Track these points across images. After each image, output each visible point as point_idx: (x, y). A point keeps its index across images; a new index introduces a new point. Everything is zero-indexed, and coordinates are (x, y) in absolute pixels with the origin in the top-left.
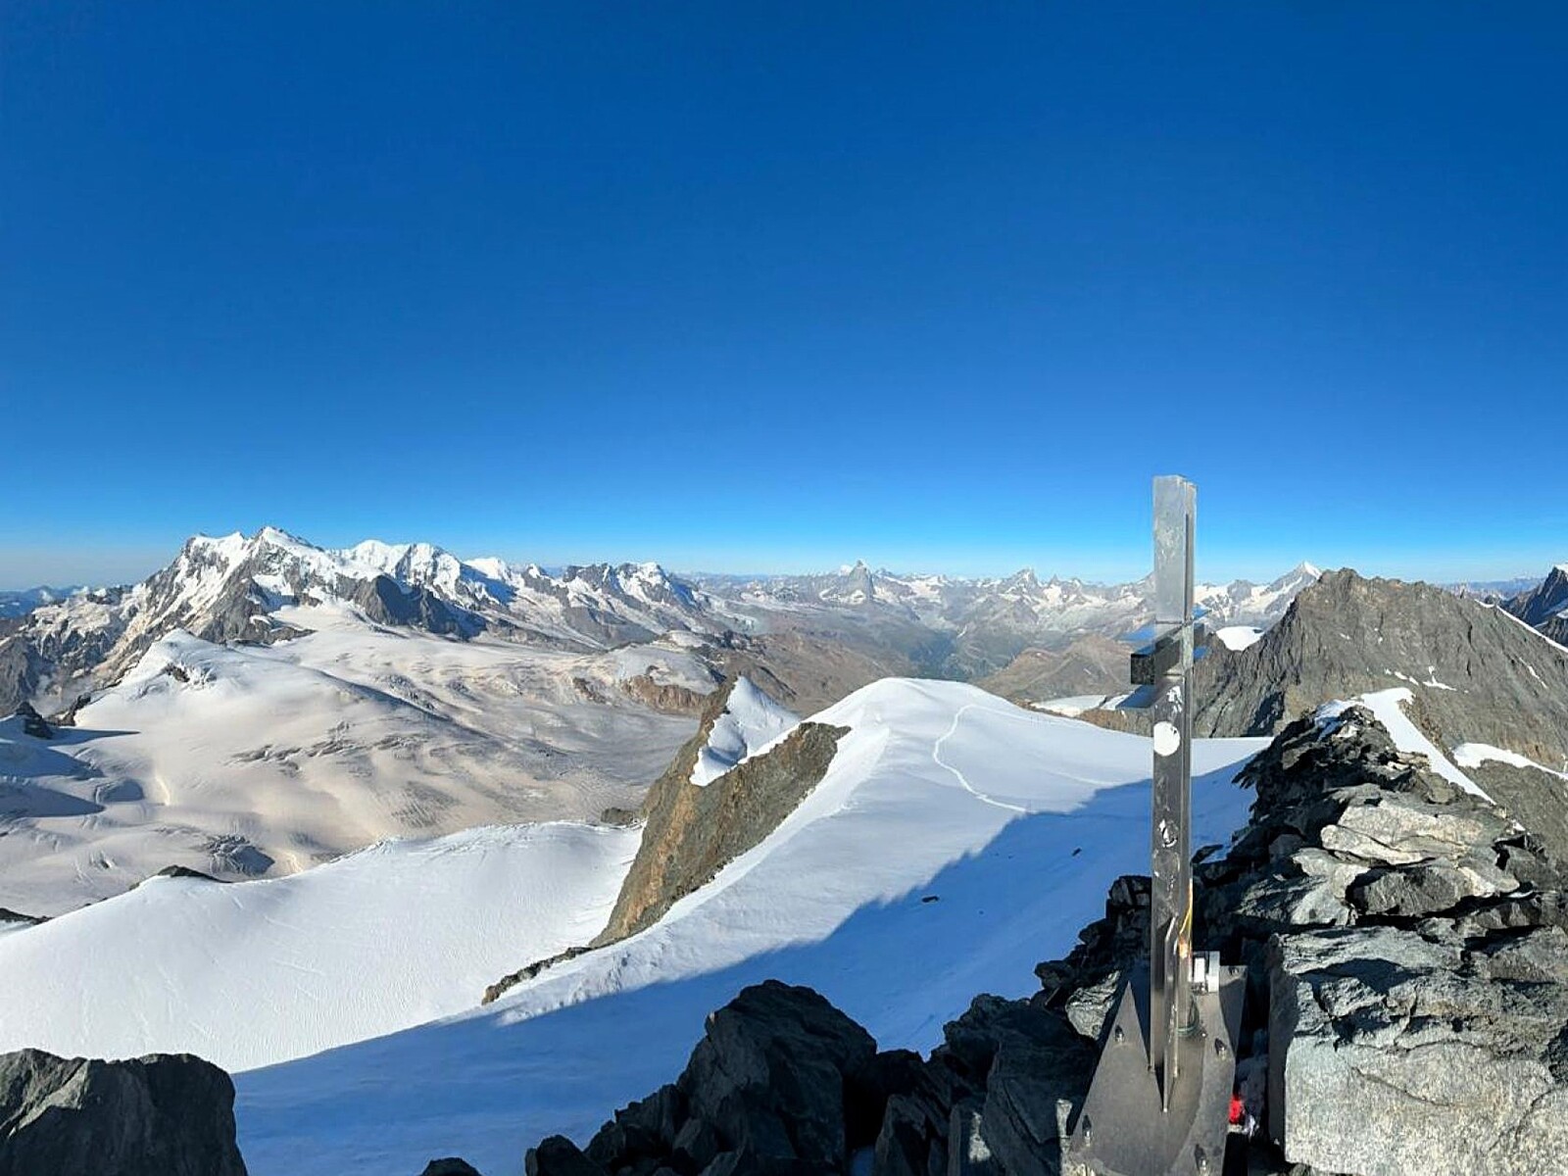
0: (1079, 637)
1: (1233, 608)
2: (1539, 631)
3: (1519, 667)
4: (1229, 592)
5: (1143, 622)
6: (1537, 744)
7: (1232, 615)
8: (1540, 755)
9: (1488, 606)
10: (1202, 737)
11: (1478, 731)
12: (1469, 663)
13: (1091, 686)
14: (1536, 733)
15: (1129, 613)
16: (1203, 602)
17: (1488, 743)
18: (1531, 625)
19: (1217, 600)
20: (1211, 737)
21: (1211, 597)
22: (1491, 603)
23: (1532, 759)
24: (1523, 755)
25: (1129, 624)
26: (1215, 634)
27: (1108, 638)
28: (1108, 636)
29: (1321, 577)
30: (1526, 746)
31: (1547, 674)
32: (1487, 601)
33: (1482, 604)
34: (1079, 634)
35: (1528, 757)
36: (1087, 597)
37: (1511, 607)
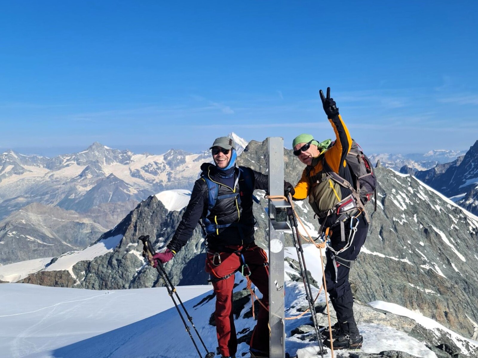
0: (18, 206)
1: (169, 174)
2: (456, 202)
3: (432, 236)
4: (165, 159)
5: (89, 188)
6: (447, 310)
7: (169, 180)
8: (449, 321)
9: (403, 175)
10: (146, 287)
11: (388, 292)
12: (382, 228)
13: (34, 251)
14: (447, 300)
15: (73, 180)
16: (143, 168)
17: (396, 302)
18: (448, 196)
19: (155, 166)
20: (154, 286)
21: (149, 164)
22: (406, 173)
23: (440, 322)
24: (432, 318)
25: (72, 190)
26: (154, 197)
27: (52, 205)
28: (52, 202)
29: (247, 147)
30: (435, 311)
31: (462, 244)
32: (404, 170)
33: (397, 173)
34: (18, 203)
35: (437, 320)
36: (25, 167)
37: (427, 178)
